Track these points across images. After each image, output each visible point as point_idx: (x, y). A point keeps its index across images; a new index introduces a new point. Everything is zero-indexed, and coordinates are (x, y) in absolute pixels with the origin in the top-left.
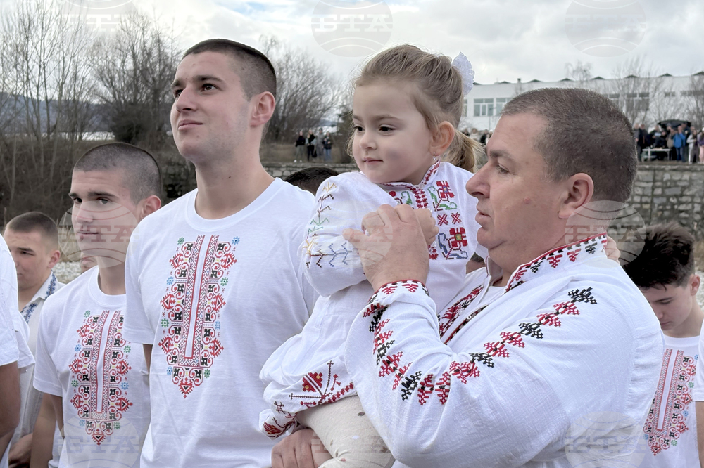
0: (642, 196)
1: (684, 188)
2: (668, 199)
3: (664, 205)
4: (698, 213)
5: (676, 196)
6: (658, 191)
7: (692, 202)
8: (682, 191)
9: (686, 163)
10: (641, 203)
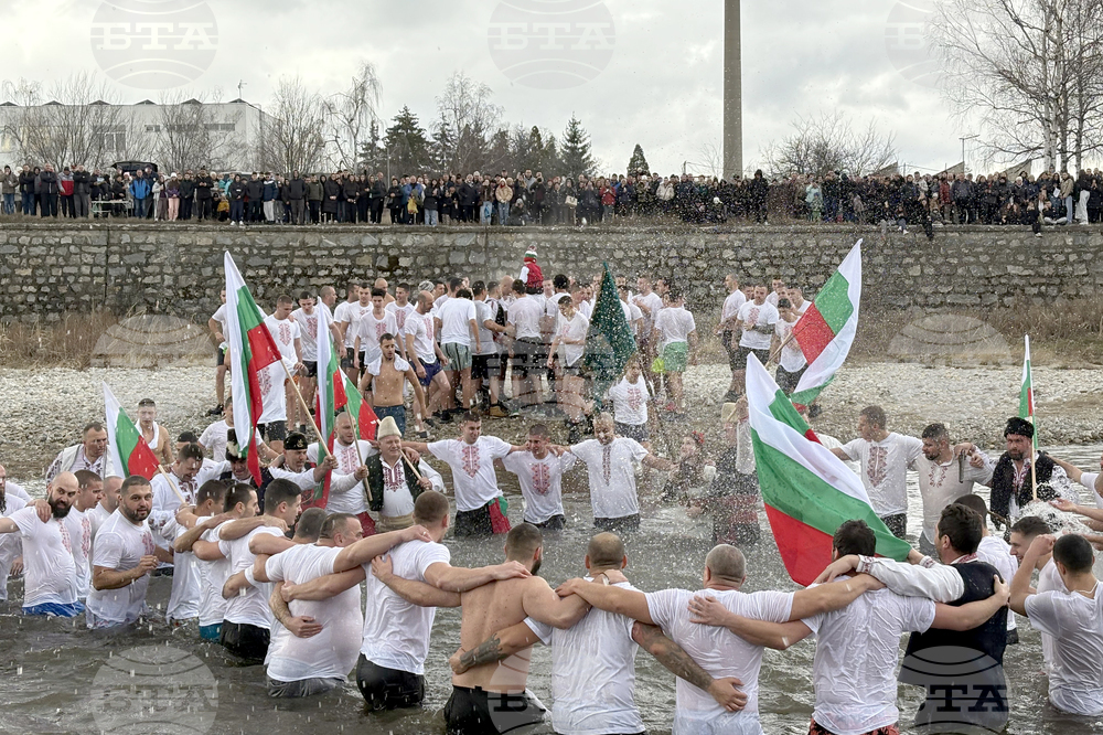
0: (92, 266)
1: (149, 254)
2: (129, 270)
3: (124, 277)
4: (169, 287)
5: (138, 265)
6: (115, 259)
7: (161, 273)
8: (147, 259)
9: (151, 220)
10: (92, 275)
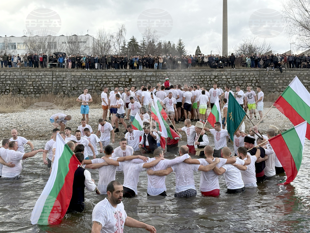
0: (48, 81)
1: (64, 78)
2: (58, 82)
3: (57, 84)
4: (69, 87)
5: (61, 81)
6: (54, 79)
7: (67, 83)
8: (63, 79)
9: (64, 68)
10: (48, 84)
